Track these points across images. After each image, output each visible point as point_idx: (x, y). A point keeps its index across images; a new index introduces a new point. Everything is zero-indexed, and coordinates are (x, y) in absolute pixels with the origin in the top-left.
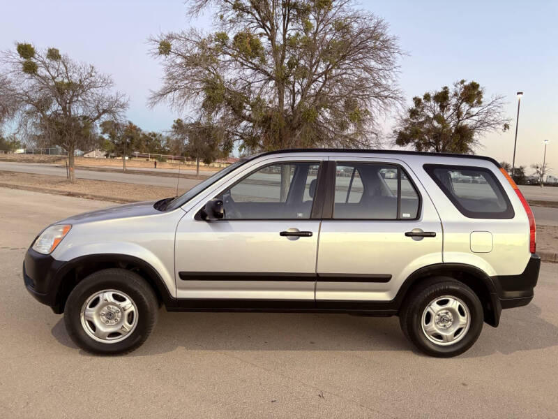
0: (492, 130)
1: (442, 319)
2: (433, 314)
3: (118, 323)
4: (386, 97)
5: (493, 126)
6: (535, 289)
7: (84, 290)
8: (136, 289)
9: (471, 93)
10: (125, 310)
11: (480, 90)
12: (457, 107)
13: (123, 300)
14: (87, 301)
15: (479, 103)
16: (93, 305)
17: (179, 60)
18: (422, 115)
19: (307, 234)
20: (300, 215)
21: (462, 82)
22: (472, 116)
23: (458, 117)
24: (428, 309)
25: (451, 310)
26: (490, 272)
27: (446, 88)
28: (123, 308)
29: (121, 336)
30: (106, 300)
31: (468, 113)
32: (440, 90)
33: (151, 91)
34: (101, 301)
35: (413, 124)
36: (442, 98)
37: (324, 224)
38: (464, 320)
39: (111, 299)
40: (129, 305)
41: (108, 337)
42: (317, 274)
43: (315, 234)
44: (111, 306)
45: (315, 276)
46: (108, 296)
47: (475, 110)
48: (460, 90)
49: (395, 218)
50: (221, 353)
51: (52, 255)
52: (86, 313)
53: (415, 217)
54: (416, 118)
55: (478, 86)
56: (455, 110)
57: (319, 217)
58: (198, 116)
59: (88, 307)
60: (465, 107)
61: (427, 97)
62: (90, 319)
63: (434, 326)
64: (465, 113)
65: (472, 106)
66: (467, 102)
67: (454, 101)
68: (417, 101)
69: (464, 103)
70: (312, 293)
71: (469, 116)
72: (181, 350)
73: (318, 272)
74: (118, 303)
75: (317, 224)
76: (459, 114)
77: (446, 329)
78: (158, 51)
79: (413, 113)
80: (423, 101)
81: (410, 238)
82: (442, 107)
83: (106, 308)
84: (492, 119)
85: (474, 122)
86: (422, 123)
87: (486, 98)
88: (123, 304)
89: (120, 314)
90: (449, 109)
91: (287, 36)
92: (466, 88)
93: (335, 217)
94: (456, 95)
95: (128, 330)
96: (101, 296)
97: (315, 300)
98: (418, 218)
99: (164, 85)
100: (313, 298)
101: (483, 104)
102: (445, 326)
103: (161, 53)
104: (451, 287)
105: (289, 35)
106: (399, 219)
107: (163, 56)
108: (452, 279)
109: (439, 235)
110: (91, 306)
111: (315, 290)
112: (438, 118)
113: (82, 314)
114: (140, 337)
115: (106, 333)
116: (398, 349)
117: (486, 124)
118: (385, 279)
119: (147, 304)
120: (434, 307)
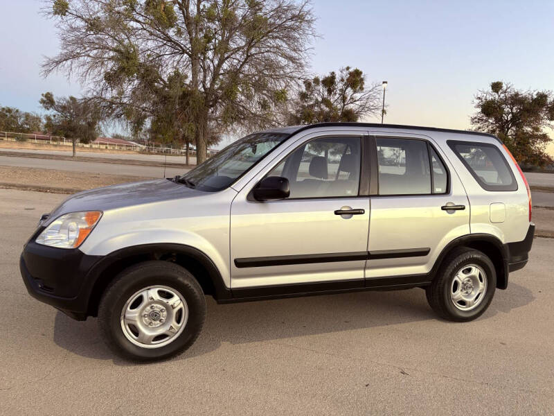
0: (372, 115)
1: (465, 287)
2: (460, 283)
3: (163, 324)
4: (299, 79)
5: (373, 111)
6: (529, 253)
7: (124, 289)
8: (186, 282)
9: (355, 79)
10: (173, 308)
11: (362, 77)
12: (343, 91)
13: (169, 296)
14: (128, 301)
15: (362, 89)
16: (134, 306)
17: (80, 23)
18: (311, 99)
19: (360, 212)
20: (349, 193)
21: (348, 68)
22: (355, 101)
23: (344, 102)
24: (456, 278)
25: (473, 278)
26: (504, 240)
27: (333, 73)
28: (172, 306)
29: (167, 338)
30: (152, 298)
31: (352, 98)
32: (328, 75)
33: (46, 57)
34: (146, 300)
35: (303, 107)
36: (329, 82)
37: (374, 201)
38: (482, 286)
39: (157, 297)
40: (177, 301)
41: (153, 341)
42: (368, 252)
43: (367, 211)
44: (155, 305)
45: (367, 254)
46: (153, 293)
47: (358, 96)
48: (346, 75)
49: (430, 192)
50: (272, 344)
51: (80, 249)
52: (127, 315)
53: (444, 191)
54: (306, 101)
55: (361, 73)
56: (340, 95)
57: (367, 194)
58: (99, 89)
59: (128, 309)
60: (349, 91)
61: (316, 81)
62: (131, 322)
63: (459, 294)
64: (349, 98)
65: (355, 92)
66: (352, 88)
67: (340, 86)
68: (308, 84)
69: (349, 89)
70: (362, 272)
71: (353, 101)
72: (225, 346)
73: (369, 250)
74: (165, 301)
75: (366, 201)
76: (344, 99)
77: (468, 295)
78: (52, 10)
79: (303, 96)
80: (313, 84)
81: (445, 211)
82: (330, 92)
83: (148, 308)
84: (372, 104)
85: (357, 107)
86: (312, 106)
87: (368, 84)
88: (171, 302)
89: (165, 313)
90: (335, 94)
91: (201, 7)
92: (350, 74)
93: (381, 193)
94: (342, 80)
95: (177, 330)
96: (144, 294)
97: (365, 279)
98: (448, 192)
99: (60, 51)
100: (363, 277)
101: (364, 90)
102: (467, 293)
103: (56, 13)
104: (475, 256)
105: (204, 6)
106: (433, 194)
107: (59, 17)
108: (471, 249)
109: (467, 207)
110: (131, 308)
111: (365, 268)
112: (326, 102)
113: (122, 317)
114: (190, 336)
115: (151, 337)
116: (426, 319)
117: (366, 109)
118: (424, 253)
119: (199, 297)
120: (461, 277)
